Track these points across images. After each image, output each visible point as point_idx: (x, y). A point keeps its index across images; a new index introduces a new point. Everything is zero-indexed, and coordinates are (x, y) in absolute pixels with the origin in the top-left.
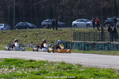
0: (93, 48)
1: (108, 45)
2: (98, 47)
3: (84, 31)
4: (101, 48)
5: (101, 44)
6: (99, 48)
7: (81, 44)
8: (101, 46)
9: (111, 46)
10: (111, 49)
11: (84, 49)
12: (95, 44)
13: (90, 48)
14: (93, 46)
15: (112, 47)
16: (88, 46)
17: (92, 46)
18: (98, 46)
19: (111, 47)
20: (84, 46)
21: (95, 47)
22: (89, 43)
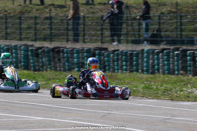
0: (55, 63)
1: (100, 55)
2: (68, 61)
3: (6, 9)
4: (78, 63)
5: (78, 52)
6: (73, 64)
7: (16, 49)
8: (78, 58)
9: (108, 56)
10: (109, 66)
11: (23, 66)
12: (59, 52)
13: (43, 63)
14: (54, 58)
15: (114, 61)
16: (37, 55)
17: (49, 57)
18: (68, 58)
19: (108, 61)
20: (26, 57)
21: (59, 60)
22: (40, 48)
